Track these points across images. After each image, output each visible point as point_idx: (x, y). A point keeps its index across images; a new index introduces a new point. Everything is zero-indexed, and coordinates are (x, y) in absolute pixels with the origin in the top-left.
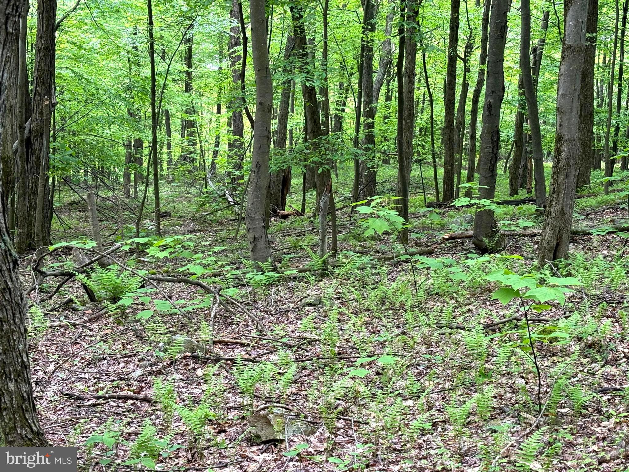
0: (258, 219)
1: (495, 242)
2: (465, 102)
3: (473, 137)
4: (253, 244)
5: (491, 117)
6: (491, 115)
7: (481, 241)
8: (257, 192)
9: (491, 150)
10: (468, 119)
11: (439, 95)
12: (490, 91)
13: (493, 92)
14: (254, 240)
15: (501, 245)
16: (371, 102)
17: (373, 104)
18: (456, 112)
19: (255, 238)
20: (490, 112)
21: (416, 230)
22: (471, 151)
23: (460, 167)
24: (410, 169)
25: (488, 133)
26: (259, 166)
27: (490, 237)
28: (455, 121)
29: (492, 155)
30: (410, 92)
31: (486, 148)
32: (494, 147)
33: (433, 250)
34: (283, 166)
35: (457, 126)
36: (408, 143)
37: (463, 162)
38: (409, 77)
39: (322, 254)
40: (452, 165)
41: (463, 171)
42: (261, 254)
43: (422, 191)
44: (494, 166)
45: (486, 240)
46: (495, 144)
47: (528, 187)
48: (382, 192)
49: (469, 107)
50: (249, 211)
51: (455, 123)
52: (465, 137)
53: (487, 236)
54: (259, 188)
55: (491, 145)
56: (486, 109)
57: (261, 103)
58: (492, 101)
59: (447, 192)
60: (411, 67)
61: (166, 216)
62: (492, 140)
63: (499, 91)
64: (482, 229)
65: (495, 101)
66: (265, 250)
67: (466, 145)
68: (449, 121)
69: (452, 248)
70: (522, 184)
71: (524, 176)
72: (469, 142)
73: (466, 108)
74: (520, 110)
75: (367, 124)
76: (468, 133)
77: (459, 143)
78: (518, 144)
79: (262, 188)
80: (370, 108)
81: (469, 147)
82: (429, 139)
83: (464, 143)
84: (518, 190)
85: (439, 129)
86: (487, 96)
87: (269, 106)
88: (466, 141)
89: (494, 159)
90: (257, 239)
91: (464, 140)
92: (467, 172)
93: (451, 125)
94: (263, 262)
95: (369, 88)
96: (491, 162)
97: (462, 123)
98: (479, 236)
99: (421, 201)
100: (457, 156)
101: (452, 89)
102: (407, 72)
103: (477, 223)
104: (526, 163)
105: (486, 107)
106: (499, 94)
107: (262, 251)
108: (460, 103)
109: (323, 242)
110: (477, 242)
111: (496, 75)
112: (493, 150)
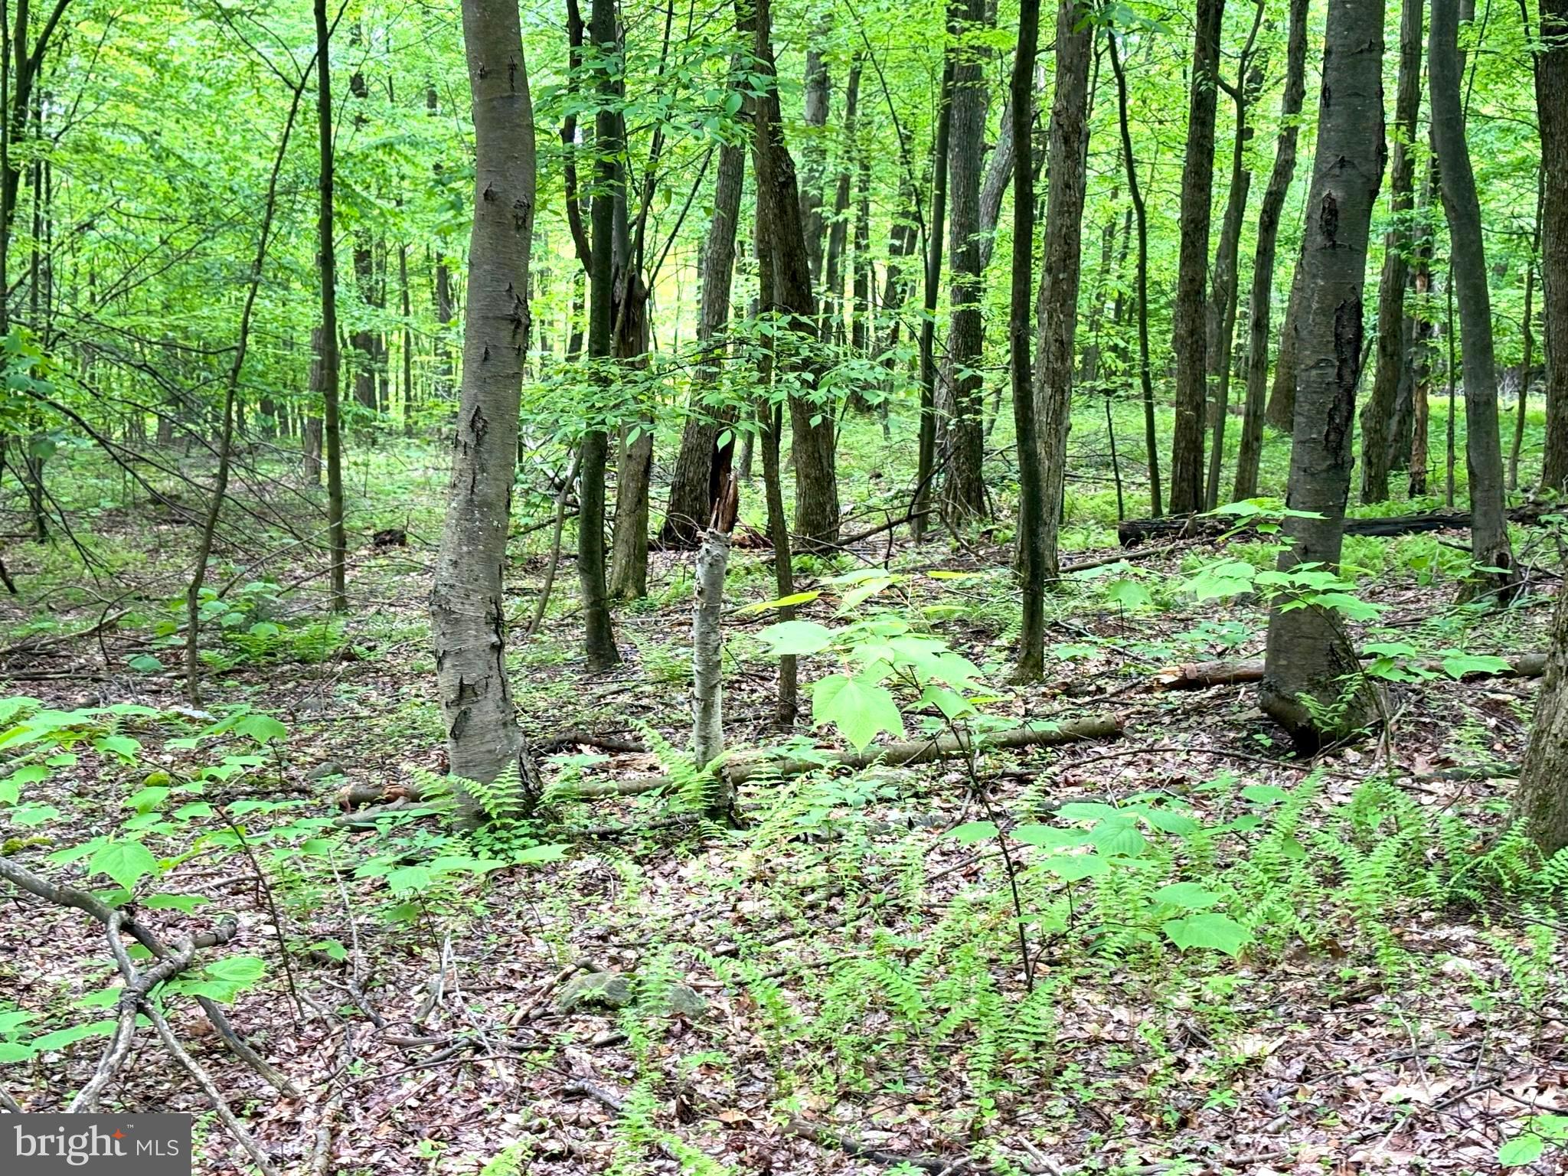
0: (475, 620)
1: (1343, 707)
2: (1237, 233)
3: (1261, 326)
4: (456, 711)
5: (1332, 255)
6: (1334, 246)
7: (1294, 701)
8: (472, 520)
9: (1332, 373)
10: (1246, 278)
11: (1169, 214)
12: (1333, 160)
13: (1342, 163)
14: (461, 696)
15: (1364, 715)
16: (973, 228)
17: (977, 231)
18: (1212, 259)
19: (462, 688)
20: (1330, 235)
21: (1077, 623)
22: (1255, 366)
23: (1223, 408)
24: (1066, 424)
25: (1322, 311)
26: (480, 425)
27: (1325, 688)
28: (1209, 284)
29: (1335, 392)
30: (1068, 186)
31: (1316, 366)
32: (1343, 361)
33: (1120, 724)
34: (603, 422)
35: (1215, 294)
36: (1062, 343)
37: (1232, 395)
38: (1066, 140)
39: (704, 754)
40: (1199, 407)
41: (1230, 419)
42: (483, 748)
43: (1112, 476)
44: (1342, 434)
45: (1309, 702)
46: (1348, 353)
47: (1415, 469)
48: (1003, 478)
49: (1248, 247)
50: (443, 591)
51: (1209, 290)
52: (1236, 327)
53: (1314, 686)
54: (480, 506)
55: (1332, 357)
56: (1316, 226)
57: (488, 196)
58: (1337, 194)
59: (1185, 485)
60: (1072, 110)
61: (391, 542)
62: (1338, 336)
63: (1366, 159)
64: (1295, 659)
65: (1349, 194)
66: (501, 732)
67: (1240, 347)
68: (1192, 280)
69: (1187, 714)
70: (1396, 458)
71: (1400, 435)
72: (1247, 340)
73: (1241, 248)
74: (1393, 251)
75: (959, 288)
76: (1244, 315)
77: (1220, 343)
78: (1390, 349)
79: (490, 505)
80: (969, 244)
81: (1248, 352)
82: (1134, 332)
83: (1234, 343)
84: (1387, 475)
85: (1169, 304)
86: (1321, 177)
87: (520, 205)
88: (1239, 336)
89: (1344, 406)
90: (469, 692)
91: (1235, 333)
92: (1241, 420)
93: (1198, 293)
94: (487, 779)
95: (967, 187)
96: (1331, 418)
97: (1228, 290)
98: (1285, 683)
99: (1111, 504)
100: (1212, 379)
101: (1202, 190)
102: (1061, 126)
103: (1278, 636)
104: (1408, 400)
105: (1317, 216)
106: (1363, 169)
107: (489, 737)
108: (1225, 233)
109: (707, 709)
110: (1279, 706)
111: (1357, 101)
112: (1340, 376)
